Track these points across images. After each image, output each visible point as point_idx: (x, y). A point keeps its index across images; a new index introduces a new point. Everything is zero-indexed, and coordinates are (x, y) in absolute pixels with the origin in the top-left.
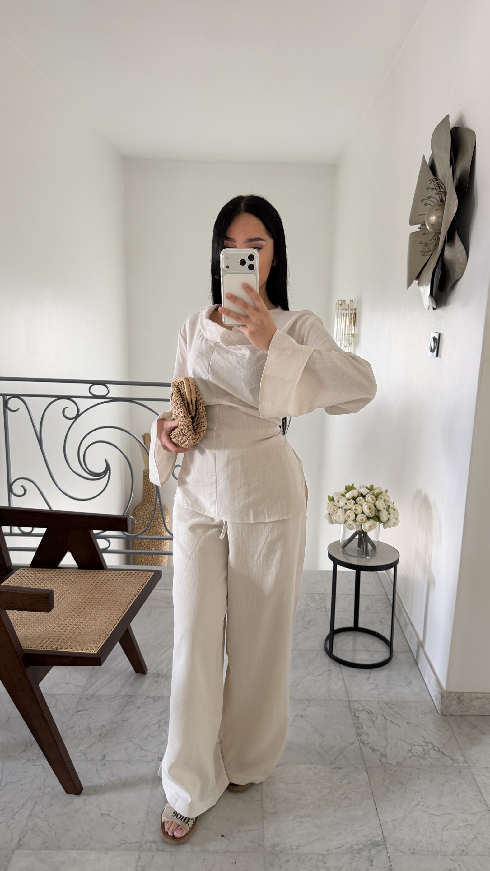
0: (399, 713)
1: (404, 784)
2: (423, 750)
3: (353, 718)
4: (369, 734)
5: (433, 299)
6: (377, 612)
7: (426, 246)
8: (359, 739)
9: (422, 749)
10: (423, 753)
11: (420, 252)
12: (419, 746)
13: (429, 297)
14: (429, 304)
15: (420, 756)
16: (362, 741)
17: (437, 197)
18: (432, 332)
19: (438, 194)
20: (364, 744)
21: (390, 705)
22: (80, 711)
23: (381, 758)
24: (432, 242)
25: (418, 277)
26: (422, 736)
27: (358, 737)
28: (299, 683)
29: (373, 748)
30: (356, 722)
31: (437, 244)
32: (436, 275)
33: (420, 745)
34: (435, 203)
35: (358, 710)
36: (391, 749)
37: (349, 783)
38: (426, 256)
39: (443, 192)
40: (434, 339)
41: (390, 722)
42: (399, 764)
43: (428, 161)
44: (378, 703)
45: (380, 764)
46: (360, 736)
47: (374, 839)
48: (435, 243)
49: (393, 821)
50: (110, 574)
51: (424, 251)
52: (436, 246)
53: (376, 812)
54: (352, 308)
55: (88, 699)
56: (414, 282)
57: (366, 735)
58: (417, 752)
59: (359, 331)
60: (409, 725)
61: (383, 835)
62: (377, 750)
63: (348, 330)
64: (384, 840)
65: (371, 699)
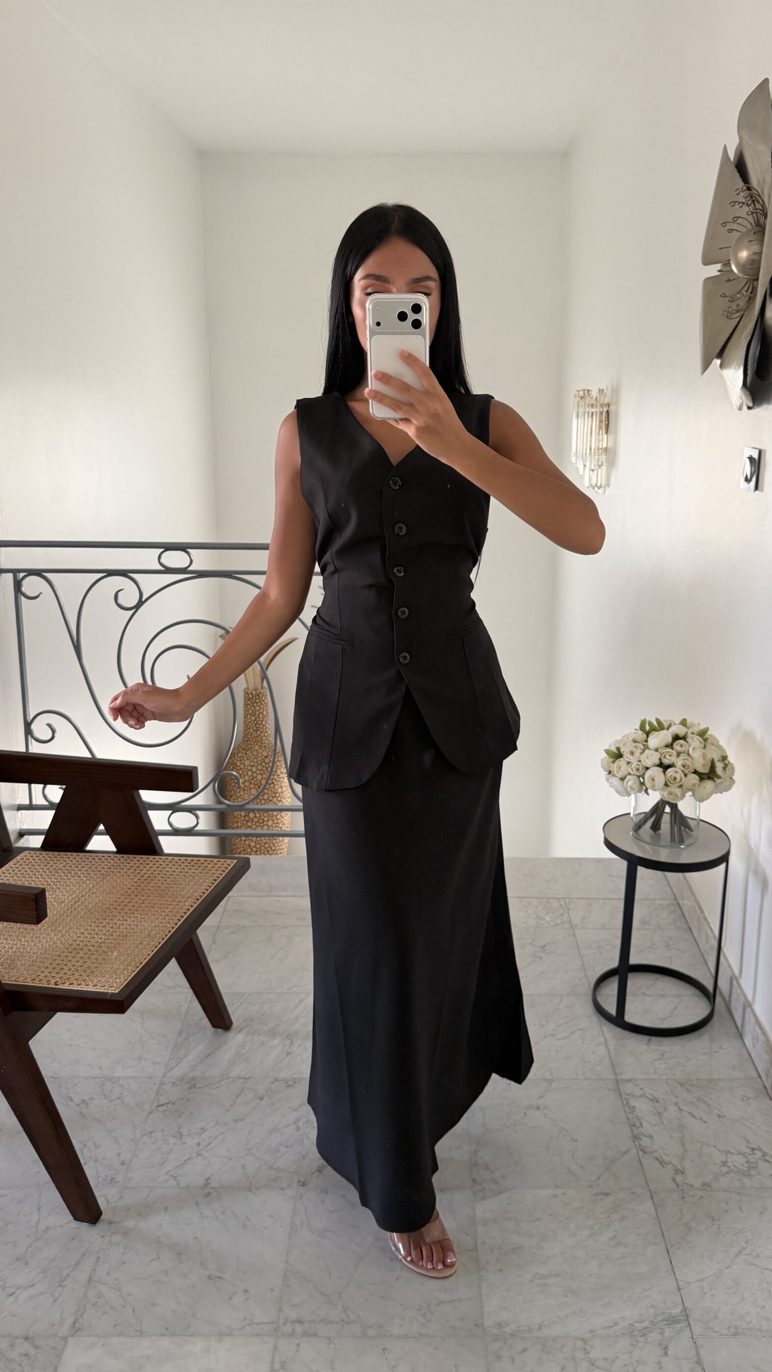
0: (703, 1100)
1: (716, 1220)
2: (747, 1162)
3: (625, 1109)
4: (654, 1135)
5: (748, 393)
6: (660, 928)
7: (733, 301)
8: (637, 1144)
9: (744, 1160)
10: (747, 1167)
11: (722, 312)
12: (738, 1154)
13: (740, 389)
14: (741, 401)
15: (741, 1171)
16: (641, 1148)
17: (750, 218)
18: (747, 447)
19: (753, 213)
20: (645, 1152)
21: (689, 1088)
22: (162, 1105)
23: (676, 1175)
24: (743, 295)
25: (720, 355)
26: (745, 1138)
27: (634, 1141)
29: (660, 1159)
30: (630, 1116)
31: (751, 299)
32: (751, 351)
34: (748, 229)
35: (634, 1096)
36: (692, 1160)
37: (622, 1219)
38: (734, 318)
39: (760, 210)
40: (751, 459)
41: (688, 1115)
42: (706, 1185)
43: (732, 155)
44: (666, 1082)
45: (675, 1186)
46: (639, 1140)
47: (668, 1311)
48: (747, 298)
49: (700, 1280)
50: (164, 862)
51: (729, 312)
52: (751, 301)
53: (670, 1267)
54: (602, 402)
55: (174, 1084)
56: (713, 362)
57: (648, 1137)
58: (737, 1165)
59: (615, 442)
60: (721, 1119)
61: (684, 1306)
62: (668, 1162)
63: (597, 441)
64: (686, 1313)
65: (656, 1076)
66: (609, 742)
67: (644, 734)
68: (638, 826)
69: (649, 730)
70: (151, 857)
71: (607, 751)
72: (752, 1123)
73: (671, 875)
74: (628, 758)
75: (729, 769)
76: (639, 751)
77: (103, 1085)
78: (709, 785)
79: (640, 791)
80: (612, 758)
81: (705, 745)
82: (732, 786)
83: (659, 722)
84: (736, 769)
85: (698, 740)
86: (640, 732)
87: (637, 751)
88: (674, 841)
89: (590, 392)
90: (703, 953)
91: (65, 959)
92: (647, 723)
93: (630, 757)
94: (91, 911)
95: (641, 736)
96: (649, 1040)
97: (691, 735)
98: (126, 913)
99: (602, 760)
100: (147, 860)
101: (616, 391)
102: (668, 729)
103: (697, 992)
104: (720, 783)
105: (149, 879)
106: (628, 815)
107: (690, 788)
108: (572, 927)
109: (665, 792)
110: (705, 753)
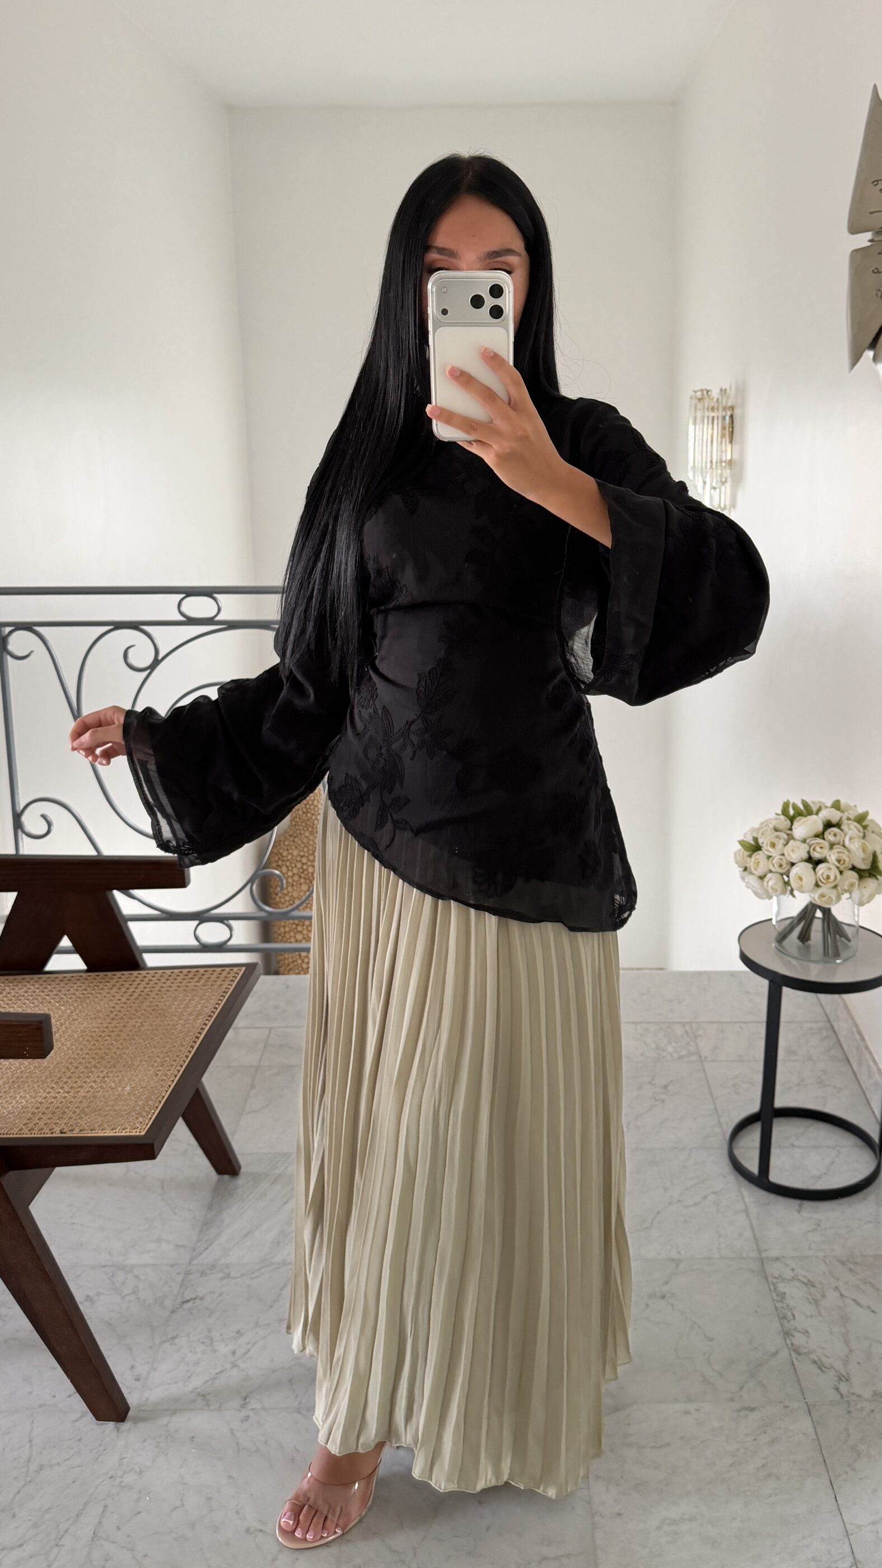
0: (871, 1283)
3: (773, 1298)
4: (809, 1331)
6: (810, 1059)
11: (875, 292)
16: (795, 1348)
20: (799, 1354)
21: (851, 1266)
22: (188, 1301)
23: (839, 1383)
25: (873, 345)
27: (785, 1339)
28: (652, 1223)
29: (819, 1363)
30: (779, 1305)
35: (783, 1279)
36: (859, 1363)
37: (772, 1441)
41: (853, 1302)
42: (878, 1395)
44: (824, 1260)
45: (838, 1397)
46: (791, 1338)
49: (874, 1523)
53: (836, 1507)
54: (724, 405)
55: (203, 1273)
56: (864, 355)
57: (803, 1333)
59: (742, 452)
61: (854, 1557)
62: (828, 1366)
63: (719, 453)
65: (810, 1253)
66: (743, 831)
67: (788, 819)
68: (782, 936)
69: (794, 815)
71: (742, 843)
73: (823, 997)
74: (768, 851)
76: (782, 842)
77: (113, 1276)
78: (871, 884)
79: (784, 893)
80: (748, 851)
81: (864, 833)
83: (804, 803)
85: (856, 827)
86: (782, 817)
87: (778, 842)
88: (828, 954)
89: (710, 393)
90: (868, 1093)
92: (791, 806)
93: (771, 850)
95: (785, 822)
96: (800, 1206)
97: (847, 821)
99: (735, 854)
101: (741, 391)
102: (817, 814)
103: (859, 1142)
106: (769, 922)
107: (846, 888)
108: (701, 1060)
109: (815, 894)
110: (865, 844)
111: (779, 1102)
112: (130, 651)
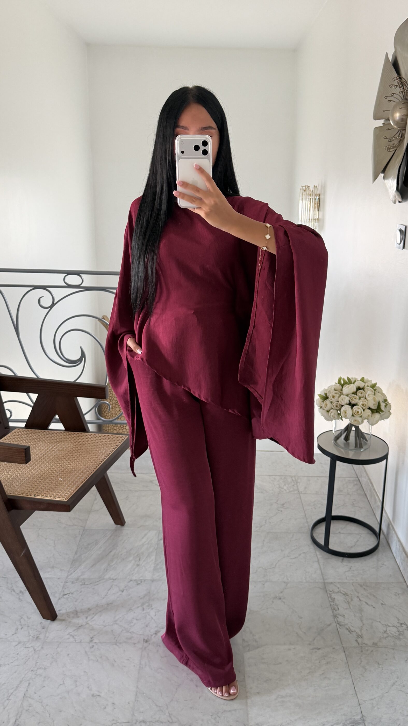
0: (374, 595)
1: (381, 664)
2: (398, 631)
3: (329, 599)
4: (345, 615)
5: (399, 194)
6: (349, 494)
7: (390, 141)
8: (336, 620)
10: (398, 634)
11: (384, 148)
12: (393, 627)
13: (395, 192)
14: (395, 197)
15: (395, 636)
16: (338, 623)
17: (401, 95)
18: (399, 224)
19: (402, 92)
20: (340, 625)
21: (365, 587)
22: (66, 595)
23: (358, 638)
24: (397, 138)
26: (397, 617)
27: (334, 619)
28: (276, 565)
29: (349, 629)
30: (332, 603)
32: (401, 170)
33: (395, 626)
34: (399, 100)
35: (334, 592)
36: (367, 630)
37: (327, 663)
38: (391, 152)
39: (407, 90)
40: (401, 231)
41: (365, 603)
42: (375, 644)
43: (390, 58)
44: (352, 584)
45: (357, 645)
46: (337, 618)
47: (353, 718)
48: (399, 140)
49: (371, 700)
50: (90, 436)
51: (389, 148)
52: (401, 142)
53: (354, 692)
54: (316, 193)
55: (73, 582)
56: (380, 175)
57: (342, 616)
58: (392, 633)
59: (323, 215)
60: (383, 606)
61: (362, 715)
62: (353, 631)
63: (313, 215)
64: (363, 719)
65: (346, 581)
67: (340, 385)
68: (337, 438)
69: (343, 383)
70: (83, 433)
71: (320, 396)
72: (400, 608)
73: (355, 466)
74: (331, 399)
75: (388, 407)
76: (338, 395)
78: (377, 416)
79: (338, 418)
80: (322, 399)
81: (375, 393)
82: (390, 416)
83: (348, 378)
84: (392, 406)
85: (371, 390)
86: (338, 384)
87: (336, 395)
88: (357, 447)
89: (309, 187)
90: (373, 509)
91: (39, 483)
92: (342, 379)
93: (333, 399)
94: (52, 460)
95: (339, 387)
96: (343, 560)
97: (367, 387)
98: (70, 461)
100: (81, 434)
101: (324, 187)
102: (354, 383)
103: (370, 532)
104: (383, 415)
105: (82, 444)
106: (331, 431)
107: (366, 417)
108: (299, 493)
109: (352, 420)
110: (375, 397)
111: (334, 513)
112: (41, 299)
